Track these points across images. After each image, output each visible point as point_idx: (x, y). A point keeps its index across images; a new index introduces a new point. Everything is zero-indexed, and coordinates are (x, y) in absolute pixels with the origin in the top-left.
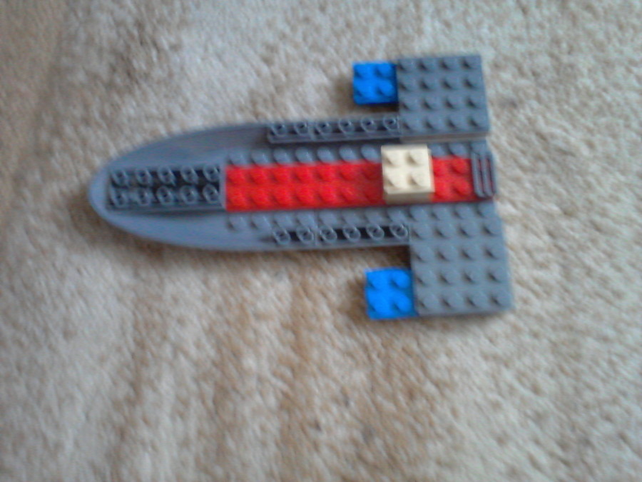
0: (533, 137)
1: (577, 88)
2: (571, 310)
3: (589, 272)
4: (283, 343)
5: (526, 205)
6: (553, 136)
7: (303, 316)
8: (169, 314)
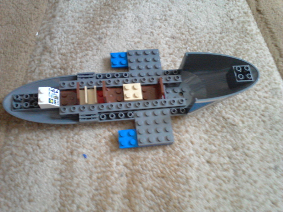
0: (221, 119)
1: (237, 99)
2: (238, 188)
3: (244, 172)
4: (124, 204)
5: (219, 145)
6: (228, 118)
7: (132, 192)
8: (75, 191)
